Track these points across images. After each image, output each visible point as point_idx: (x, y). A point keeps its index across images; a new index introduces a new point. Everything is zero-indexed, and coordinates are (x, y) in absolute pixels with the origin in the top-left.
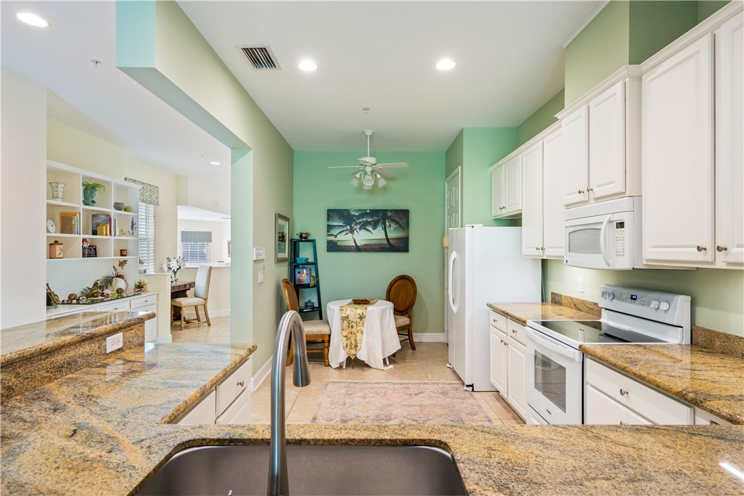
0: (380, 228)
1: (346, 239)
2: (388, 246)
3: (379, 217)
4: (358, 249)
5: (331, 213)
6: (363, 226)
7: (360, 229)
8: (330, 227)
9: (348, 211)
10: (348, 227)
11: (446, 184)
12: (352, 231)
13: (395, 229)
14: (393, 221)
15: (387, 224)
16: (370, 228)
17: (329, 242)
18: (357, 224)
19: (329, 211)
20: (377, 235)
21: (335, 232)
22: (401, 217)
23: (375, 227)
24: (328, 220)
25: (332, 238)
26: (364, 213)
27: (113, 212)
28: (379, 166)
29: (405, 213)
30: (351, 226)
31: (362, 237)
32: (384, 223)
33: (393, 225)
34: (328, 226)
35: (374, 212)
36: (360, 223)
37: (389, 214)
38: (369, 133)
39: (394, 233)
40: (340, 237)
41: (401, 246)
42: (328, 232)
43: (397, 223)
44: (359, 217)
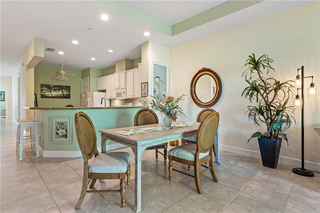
0: (61, 91)
1: (48, 94)
2: (63, 97)
3: (60, 88)
4: (53, 97)
5: (42, 86)
6: (55, 90)
8: (42, 90)
9: (49, 85)
10: (49, 90)
11: (82, 80)
12: (51, 92)
14: (65, 89)
15: (63, 90)
16: (57, 91)
17: (41, 95)
18: (52, 89)
19: (41, 84)
20: (60, 93)
21: (44, 92)
22: (68, 88)
23: (59, 91)
24: (41, 87)
25: (43, 94)
26: (55, 86)
28: (66, 74)
29: (69, 87)
30: (50, 90)
31: (54, 93)
33: (65, 91)
34: (41, 89)
35: (58, 86)
36: (54, 89)
37: (64, 87)
38: (63, 64)
39: (65, 93)
40: (46, 93)
41: (68, 97)
42: (41, 91)
43: (66, 90)
44: (53, 87)
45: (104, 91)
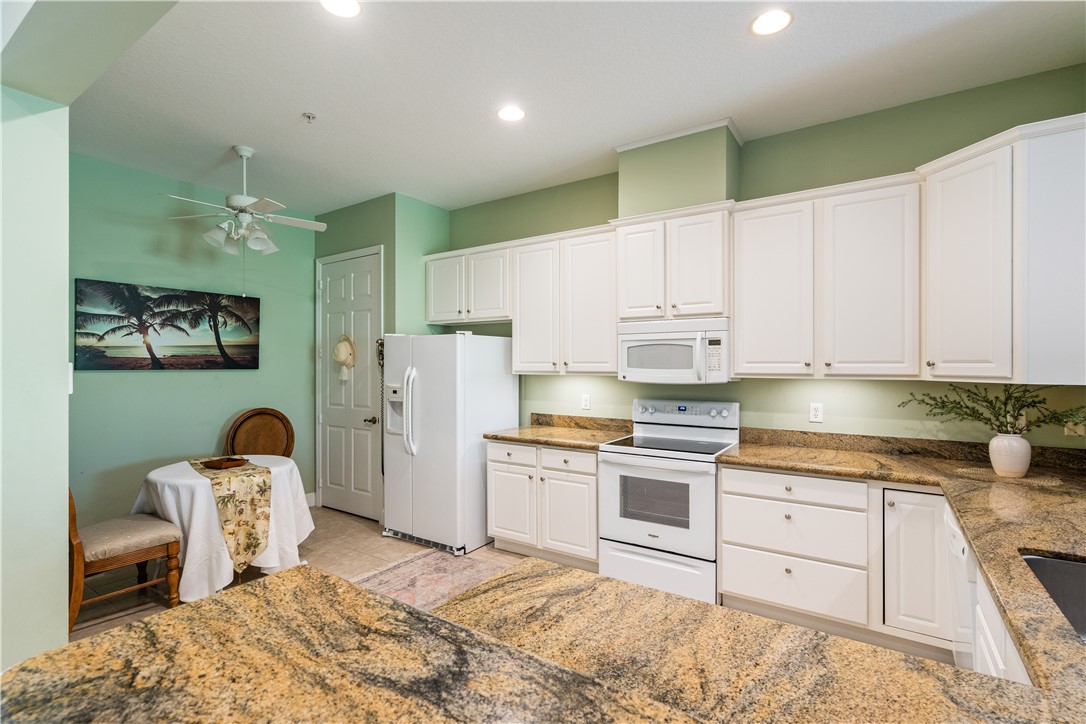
0: (205, 325)
1: (126, 342)
2: (221, 360)
3: (204, 305)
4: (156, 364)
5: (85, 288)
6: (170, 320)
7: (163, 325)
8: (82, 318)
9: (132, 288)
10: (134, 320)
11: (319, 266)
12: (143, 328)
13: (235, 329)
14: (232, 315)
15: (220, 319)
16: (184, 325)
17: (79, 350)
18: (154, 315)
19: (76, 280)
20: (200, 337)
21: (100, 328)
22: (247, 309)
23: (195, 323)
24: (77, 301)
25: (92, 342)
26: (171, 296)
29: (254, 303)
30: (140, 319)
31: (165, 341)
32: (214, 318)
33: (232, 323)
34: (78, 315)
35: (191, 297)
36: (162, 313)
37: (224, 302)
39: (231, 336)
40: (111, 340)
41: (247, 358)
42: (77, 326)
43: (239, 319)
44: (160, 302)
45: (503, 329)
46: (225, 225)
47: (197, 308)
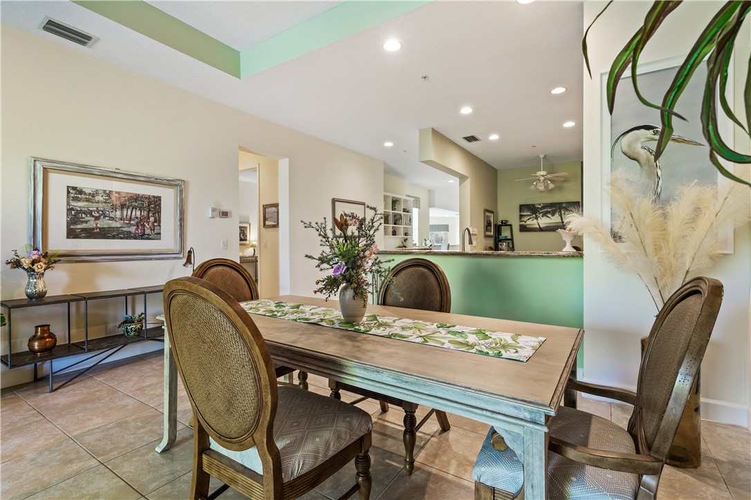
0: (557, 215)
1: (532, 223)
3: (556, 208)
4: (541, 230)
5: (522, 207)
6: (545, 214)
7: (543, 216)
8: (521, 216)
9: (533, 205)
10: (534, 216)
12: (537, 218)
14: (567, 210)
15: (563, 212)
16: (550, 216)
17: (521, 226)
18: (540, 213)
19: (520, 205)
20: (555, 219)
21: (525, 219)
23: (553, 215)
24: (520, 211)
25: (523, 223)
26: (546, 206)
27: (402, 213)
28: (549, 176)
29: (577, 204)
30: (536, 215)
31: (544, 221)
32: (560, 212)
33: (567, 213)
34: (520, 215)
35: (552, 205)
36: (542, 212)
37: (564, 205)
38: (542, 156)
40: (528, 222)
42: (520, 219)
43: (570, 211)
44: (541, 209)
46: (535, 183)
47: (554, 209)
